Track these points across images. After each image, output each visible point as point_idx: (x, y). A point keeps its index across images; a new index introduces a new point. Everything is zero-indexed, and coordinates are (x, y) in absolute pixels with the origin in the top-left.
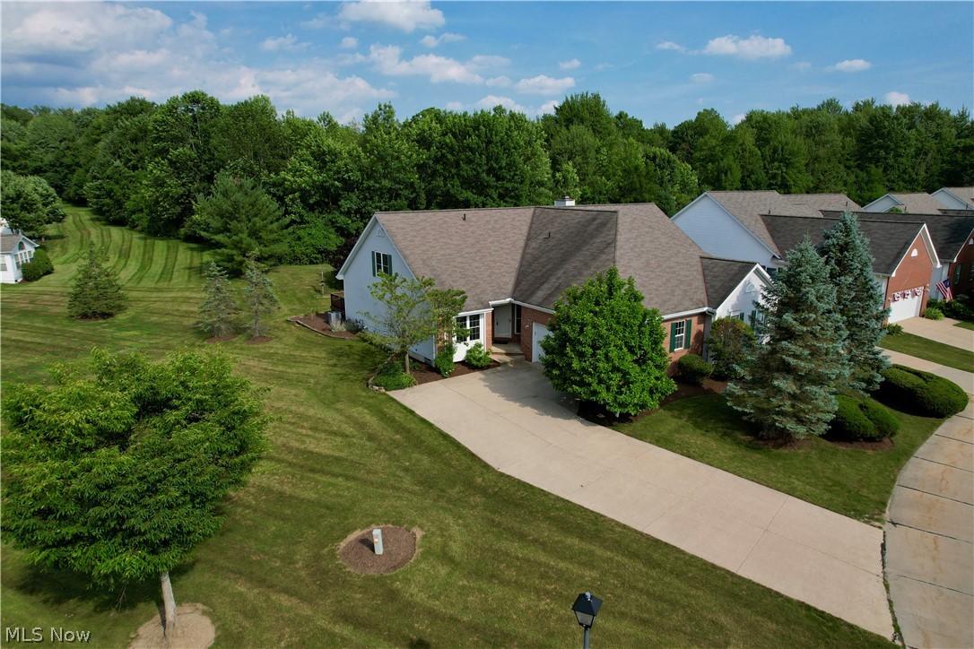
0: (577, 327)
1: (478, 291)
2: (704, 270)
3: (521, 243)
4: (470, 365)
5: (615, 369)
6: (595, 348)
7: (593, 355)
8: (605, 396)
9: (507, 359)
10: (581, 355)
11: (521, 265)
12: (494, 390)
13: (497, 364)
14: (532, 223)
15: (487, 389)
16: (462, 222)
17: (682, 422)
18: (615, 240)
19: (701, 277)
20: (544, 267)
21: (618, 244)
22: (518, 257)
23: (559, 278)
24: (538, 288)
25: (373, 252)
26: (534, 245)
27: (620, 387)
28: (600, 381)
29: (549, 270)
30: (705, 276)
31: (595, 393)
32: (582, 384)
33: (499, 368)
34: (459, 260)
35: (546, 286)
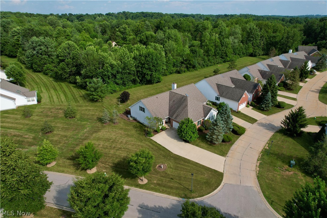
1: (163, 116)
3: (168, 102)
4: (162, 130)
8: (188, 139)
9: (169, 127)
13: (167, 129)
14: (170, 96)
15: (167, 136)
16: (157, 99)
19: (203, 110)
22: (168, 106)
25: (140, 106)
26: (171, 102)
27: (190, 137)
29: (175, 110)
32: (185, 138)
35: (175, 114)
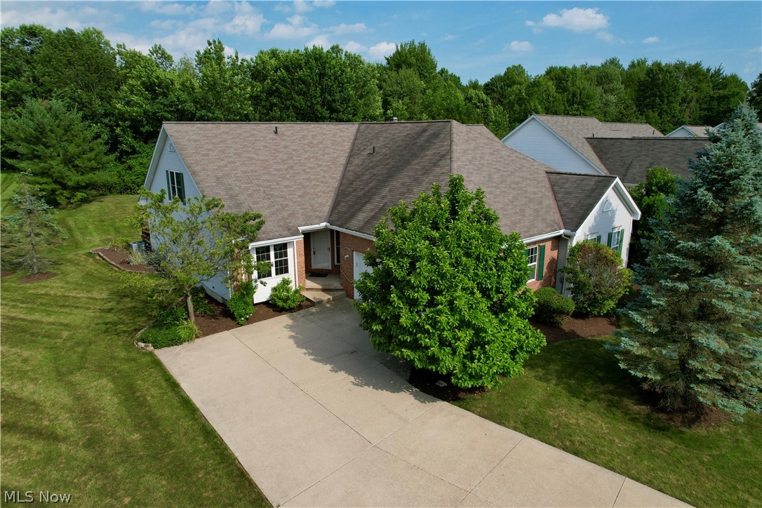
0: (406, 262)
1: (285, 214)
2: (552, 186)
3: (343, 160)
4: (274, 307)
5: (464, 324)
6: (433, 291)
7: (432, 303)
8: (449, 362)
9: (325, 297)
10: (412, 303)
11: (341, 184)
12: (300, 344)
13: (311, 303)
14: (356, 139)
15: (292, 341)
16: (273, 136)
17: (551, 386)
18: (450, 151)
19: (550, 194)
20: (367, 184)
21: (455, 155)
22: (338, 175)
23: (383, 197)
24: (359, 210)
25: (167, 171)
26: (356, 161)
27: (471, 347)
28: (443, 343)
29: (372, 188)
30: (555, 193)
31: (434, 359)
32: (415, 346)
33: (313, 310)
34: (265, 177)
35: (369, 206)
